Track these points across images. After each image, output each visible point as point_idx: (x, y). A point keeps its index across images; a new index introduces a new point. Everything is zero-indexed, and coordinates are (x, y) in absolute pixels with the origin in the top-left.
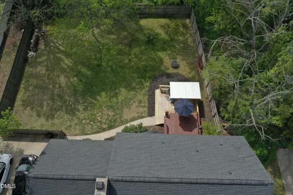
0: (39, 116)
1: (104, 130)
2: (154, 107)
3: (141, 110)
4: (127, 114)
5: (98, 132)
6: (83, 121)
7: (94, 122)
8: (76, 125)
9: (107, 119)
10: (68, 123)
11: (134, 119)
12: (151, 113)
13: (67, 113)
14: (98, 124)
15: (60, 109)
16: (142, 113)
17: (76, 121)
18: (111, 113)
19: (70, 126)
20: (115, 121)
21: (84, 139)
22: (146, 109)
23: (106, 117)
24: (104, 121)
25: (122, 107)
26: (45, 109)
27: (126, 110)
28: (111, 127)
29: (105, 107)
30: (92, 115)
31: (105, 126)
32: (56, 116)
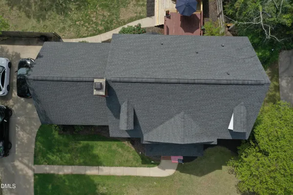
0: (29, 17)
1: (100, 32)
2: (153, 6)
3: (139, 9)
4: (124, 14)
5: (94, 35)
6: (77, 23)
7: (89, 24)
8: (70, 26)
9: (103, 21)
10: (62, 25)
11: (132, 20)
12: (151, 13)
13: (58, 14)
14: (93, 25)
15: (50, 8)
16: (140, 13)
17: (69, 22)
18: (107, 13)
19: (64, 28)
20: (111, 21)
21: (80, 42)
22: (145, 8)
23: (101, 18)
24: (100, 22)
25: (118, 6)
26: (33, 8)
27: (123, 10)
28: (107, 29)
29: (100, 6)
30: (86, 16)
31: (101, 28)
32: (47, 17)
